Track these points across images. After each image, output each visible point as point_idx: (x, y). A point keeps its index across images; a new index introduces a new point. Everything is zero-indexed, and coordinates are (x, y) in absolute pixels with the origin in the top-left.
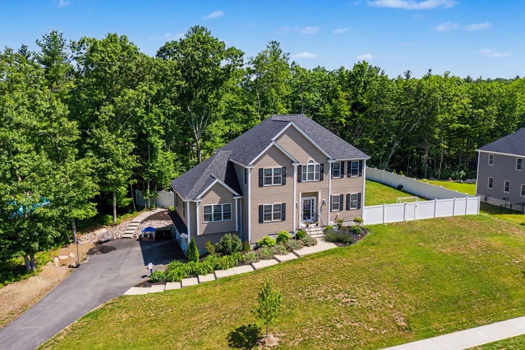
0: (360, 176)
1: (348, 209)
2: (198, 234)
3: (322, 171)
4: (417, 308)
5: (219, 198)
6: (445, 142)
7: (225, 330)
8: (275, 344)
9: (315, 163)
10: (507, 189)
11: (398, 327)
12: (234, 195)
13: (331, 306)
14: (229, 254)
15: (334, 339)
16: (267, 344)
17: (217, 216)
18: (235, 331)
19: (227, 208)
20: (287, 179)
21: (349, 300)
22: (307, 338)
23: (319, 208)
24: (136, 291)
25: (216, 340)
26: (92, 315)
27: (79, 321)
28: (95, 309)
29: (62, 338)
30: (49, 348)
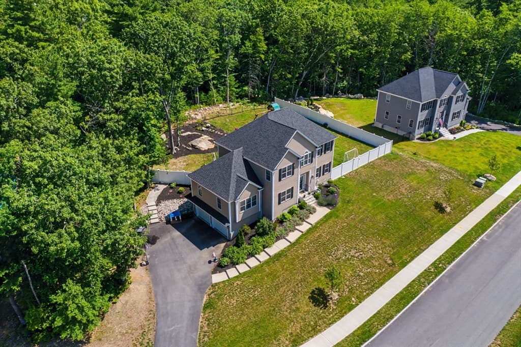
0: (331, 150)
1: (323, 174)
2: (237, 222)
3: (312, 157)
4: (393, 248)
5: (250, 193)
6: (340, 67)
7: (305, 296)
8: (337, 297)
9: (309, 153)
10: (399, 122)
11: (389, 264)
12: (259, 189)
13: (351, 262)
14: (267, 234)
15: (363, 283)
16: (333, 299)
17: (248, 206)
18: (310, 295)
19: (255, 198)
20: (295, 170)
21: (359, 254)
22: (350, 287)
23: (309, 181)
24: (218, 278)
25: (305, 305)
26: (209, 306)
27: (204, 313)
28: (204, 300)
29: (206, 329)
30: (206, 339)
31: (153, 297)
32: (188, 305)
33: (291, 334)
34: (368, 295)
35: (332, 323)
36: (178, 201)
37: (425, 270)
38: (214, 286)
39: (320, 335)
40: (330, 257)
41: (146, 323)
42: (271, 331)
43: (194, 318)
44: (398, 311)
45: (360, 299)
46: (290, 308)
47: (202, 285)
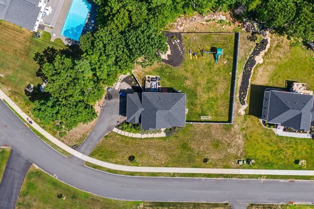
4: (169, 161)
11: (162, 164)
13: (151, 156)
15: (148, 163)
18: (130, 156)
21: (156, 156)
22: (143, 162)
24: (115, 130)
25: (126, 157)
26: (106, 137)
27: (104, 138)
28: (106, 134)
29: (101, 143)
30: (99, 145)
31: (96, 122)
32: (102, 132)
33: (117, 161)
34: (146, 166)
35: (128, 166)
36: (129, 86)
37: (170, 173)
38: (112, 132)
39: (123, 166)
40: (147, 151)
41: (90, 129)
42: (113, 156)
43: (101, 137)
44: (147, 176)
45: (142, 166)
46: (122, 155)
47: (110, 129)
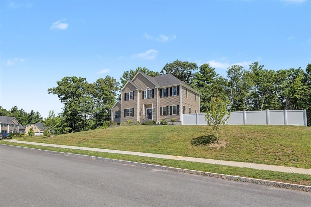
0: (178, 95)
1: (171, 114)
3: (153, 94)
5: (119, 108)
9: (150, 90)
17: (118, 116)
20: (135, 97)
